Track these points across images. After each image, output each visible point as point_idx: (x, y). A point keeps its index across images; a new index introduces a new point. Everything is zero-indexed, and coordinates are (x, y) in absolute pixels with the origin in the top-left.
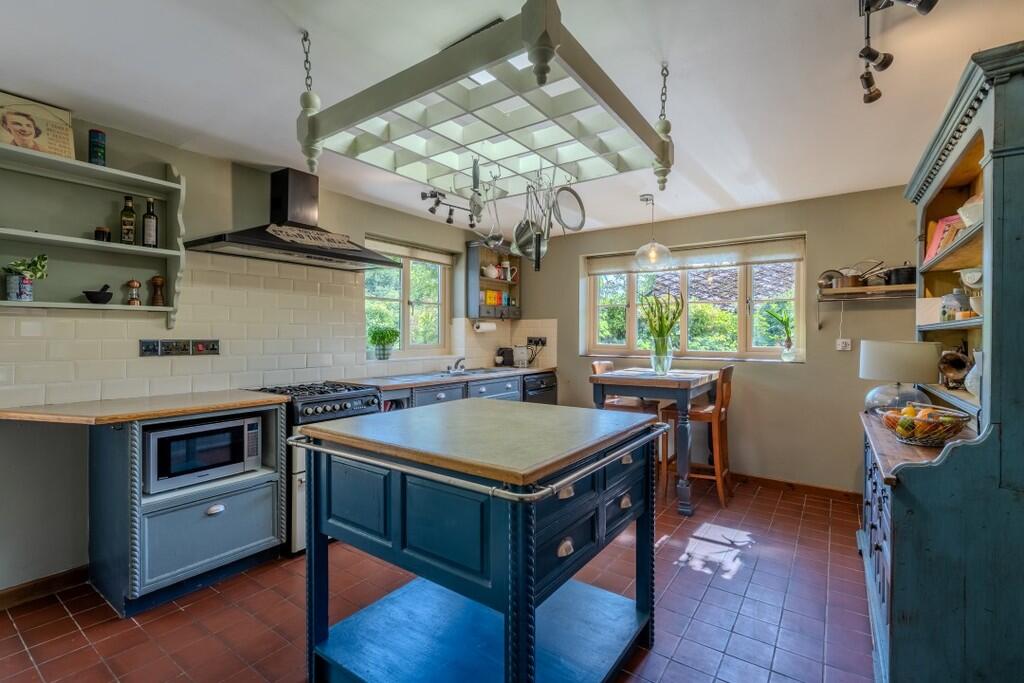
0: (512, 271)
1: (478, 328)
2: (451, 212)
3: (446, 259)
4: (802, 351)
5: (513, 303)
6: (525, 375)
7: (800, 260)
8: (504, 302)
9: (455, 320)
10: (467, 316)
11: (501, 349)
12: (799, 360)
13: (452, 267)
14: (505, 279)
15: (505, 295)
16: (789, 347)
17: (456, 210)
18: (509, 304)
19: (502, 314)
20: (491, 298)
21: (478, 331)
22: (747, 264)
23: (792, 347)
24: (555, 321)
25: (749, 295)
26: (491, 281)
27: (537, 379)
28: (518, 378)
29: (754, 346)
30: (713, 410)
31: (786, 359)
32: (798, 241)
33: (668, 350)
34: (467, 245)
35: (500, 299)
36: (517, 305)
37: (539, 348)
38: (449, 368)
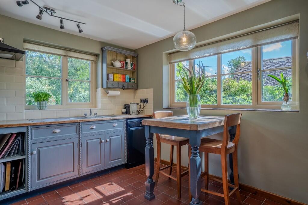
0: (132, 64)
1: (108, 93)
2: (61, 22)
3: (92, 58)
4: (297, 103)
5: (133, 81)
6: (128, 119)
7: (295, 38)
8: (127, 80)
9: (97, 89)
10: (102, 87)
11: (126, 105)
12: (294, 110)
13: (96, 62)
14: (126, 68)
15: (127, 77)
16: (287, 100)
17: (64, 21)
18: (130, 81)
19: (123, 86)
20: (118, 78)
21: (108, 95)
22: (257, 45)
23: (290, 101)
24: (152, 90)
25: (259, 67)
26: (117, 69)
27: (137, 121)
28: (123, 120)
29: (263, 101)
30: (222, 146)
31: (284, 109)
32: (294, 25)
33: (198, 103)
34: (102, 50)
35: (124, 78)
36: (136, 82)
37: (145, 104)
38: (85, 115)
